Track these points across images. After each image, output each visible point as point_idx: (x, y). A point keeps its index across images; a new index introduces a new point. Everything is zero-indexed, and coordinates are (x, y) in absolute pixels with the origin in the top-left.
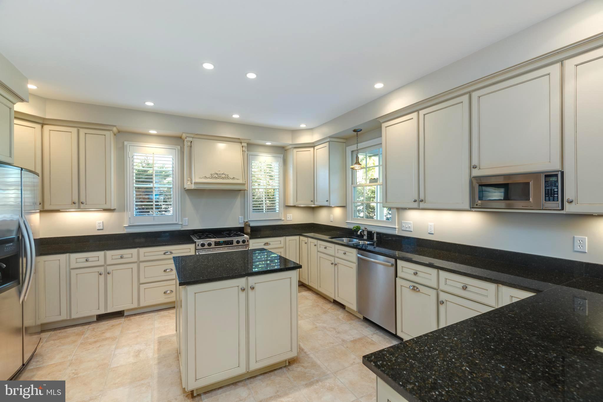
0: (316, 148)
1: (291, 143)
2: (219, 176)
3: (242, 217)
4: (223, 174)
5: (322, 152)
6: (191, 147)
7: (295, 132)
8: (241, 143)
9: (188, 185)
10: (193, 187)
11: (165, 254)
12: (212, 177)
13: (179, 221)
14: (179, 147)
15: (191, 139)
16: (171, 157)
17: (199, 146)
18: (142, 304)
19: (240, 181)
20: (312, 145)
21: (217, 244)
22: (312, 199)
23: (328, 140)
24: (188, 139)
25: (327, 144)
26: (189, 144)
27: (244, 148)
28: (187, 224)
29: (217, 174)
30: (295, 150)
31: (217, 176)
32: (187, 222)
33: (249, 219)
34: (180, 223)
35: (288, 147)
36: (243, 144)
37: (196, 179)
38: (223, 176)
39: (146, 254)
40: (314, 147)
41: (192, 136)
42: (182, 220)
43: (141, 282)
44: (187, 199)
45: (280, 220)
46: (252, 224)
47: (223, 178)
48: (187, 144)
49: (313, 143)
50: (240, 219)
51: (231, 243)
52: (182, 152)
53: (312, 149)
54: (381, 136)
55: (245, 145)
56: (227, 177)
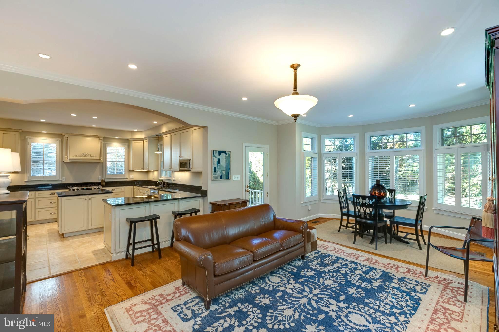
0: (144, 141)
1: (130, 138)
2: (84, 155)
3: (101, 177)
4: (87, 154)
5: (146, 143)
6: (68, 140)
7: (132, 132)
8: (99, 138)
9: (65, 160)
10: (68, 161)
11: (51, 194)
12: (80, 156)
13: (60, 179)
14: (60, 139)
15: (68, 136)
16: (55, 144)
17: (72, 140)
18: (37, 219)
19: (98, 158)
20: (142, 140)
21: (82, 189)
22: (142, 167)
23: (148, 138)
24: (66, 136)
25: (147, 140)
26: (67, 138)
27: (101, 141)
28: (65, 180)
29: (83, 154)
30: (133, 142)
31: (83, 155)
32: (65, 179)
33: (105, 178)
34: (60, 180)
35: (131, 140)
36: (100, 139)
37: (71, 157)
38: (87, 155)
39: (39, 194)
40: (143, 140)
41: (69, 134)
42: (62, 178)
43: (37, 208)
44: (65, 166)
45: (126, 178)
46: (106, 181)
47: (87, 156)
48: (65, 138)
49: (142, 139)
50: (99, 178)
51: (91, 189)
52: (62, 142)
53: (142, 142)
54: (162, 141)
55: (102, 139)
56: (90, 156)
